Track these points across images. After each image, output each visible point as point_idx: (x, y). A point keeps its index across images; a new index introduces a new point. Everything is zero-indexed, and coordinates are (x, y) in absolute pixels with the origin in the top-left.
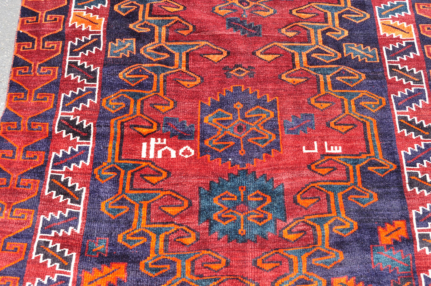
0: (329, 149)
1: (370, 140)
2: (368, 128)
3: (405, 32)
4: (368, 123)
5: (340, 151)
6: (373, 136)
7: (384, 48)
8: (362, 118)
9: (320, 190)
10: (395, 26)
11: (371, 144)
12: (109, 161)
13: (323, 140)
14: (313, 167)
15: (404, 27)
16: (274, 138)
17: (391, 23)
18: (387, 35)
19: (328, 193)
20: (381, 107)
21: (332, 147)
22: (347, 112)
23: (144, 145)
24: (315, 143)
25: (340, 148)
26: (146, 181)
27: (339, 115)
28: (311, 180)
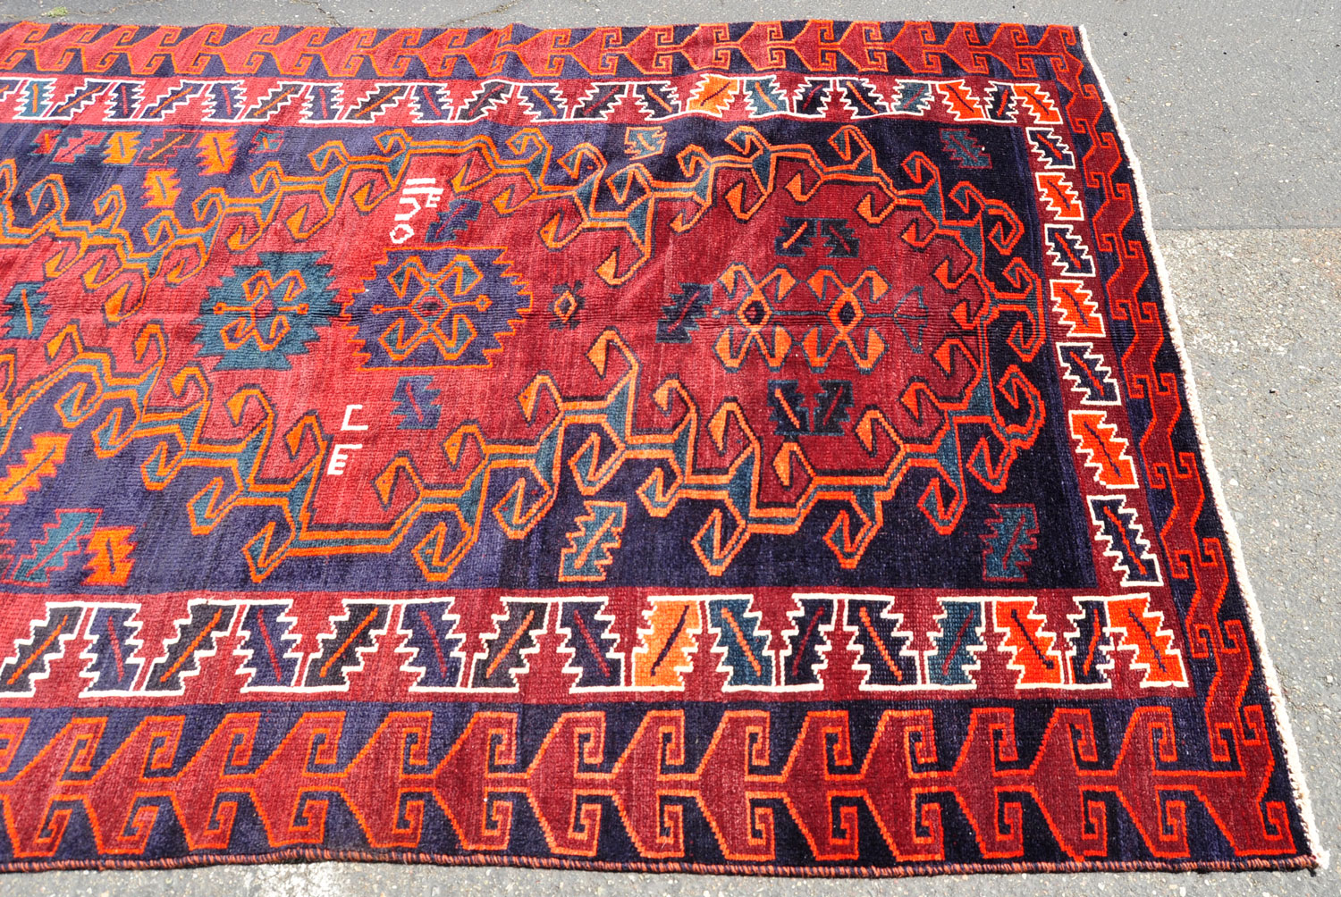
0: (342, 451)
1: (341, 535)
2: (373, 534)
3: (657, 664)
4: (386, 534)
5: (331, 471)
6: (350, 542)
7: (605, 599)
8: (404, 523)
9: (254, 428)
10: (678, 640)
11: (331, 535)
12: (414, 144)
13: (366, 441)
14: (311, 420)
15: (673, 663)
16: (393, 357)
17: (691, 631)
18: (646, 614)
19: (244, 443)
20: (425, 568)
21: (345, 457)
22: (424, 493)
23: (433, 181)
24: (365, 428)
25: (340, 472)
26: (361, 187)
27: (421, 478)
28: (282, 415)
